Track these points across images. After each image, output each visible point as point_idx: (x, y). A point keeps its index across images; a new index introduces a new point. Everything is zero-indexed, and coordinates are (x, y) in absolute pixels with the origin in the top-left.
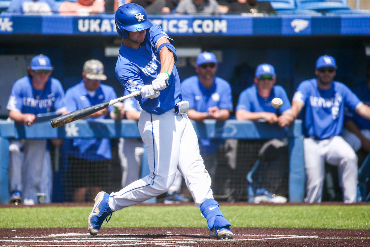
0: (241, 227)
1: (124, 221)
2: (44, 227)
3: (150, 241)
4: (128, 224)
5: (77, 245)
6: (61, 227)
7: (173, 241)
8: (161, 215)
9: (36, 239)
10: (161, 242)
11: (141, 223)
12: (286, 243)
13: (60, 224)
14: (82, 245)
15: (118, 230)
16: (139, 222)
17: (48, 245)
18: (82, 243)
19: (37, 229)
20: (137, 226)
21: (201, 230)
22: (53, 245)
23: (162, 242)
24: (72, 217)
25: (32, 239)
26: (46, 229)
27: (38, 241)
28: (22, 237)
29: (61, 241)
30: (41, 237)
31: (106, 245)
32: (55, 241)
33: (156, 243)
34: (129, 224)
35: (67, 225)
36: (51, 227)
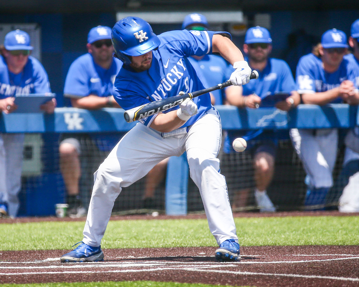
0: (296, 245)
1: (144, 239)
2: (38, 249)
3: (177, 264)
4: (149, 242)
5: (81, 272)
6: (61, 248)
7: (207, 264)
8: (192, 230)
9: (28, 265)
10: (191, 266)
11: (166, 242)
12: (355, 265)
13: (59, 244)
14: (88, 272)
15: (135, 251)
16: (162, 241)
17: (43, 273)
18: (88, 269)
19: (29, 252)
20: (161, 245)
21: (244, 249)
22: (49, 273)
23: (193, 266)
24: (76, 234)
25: (23, 265)
26: (41, 251)
27: (30, 267)
28: (10, 263)
29: (60, 267)
30: (35, 262)
31: (119, 271)
32: (52, 267)
33: (184, 267)
34: (150, 244)
35: (69, 245)
36: (48, 248)
